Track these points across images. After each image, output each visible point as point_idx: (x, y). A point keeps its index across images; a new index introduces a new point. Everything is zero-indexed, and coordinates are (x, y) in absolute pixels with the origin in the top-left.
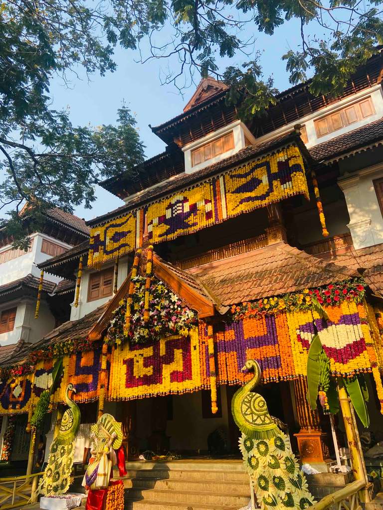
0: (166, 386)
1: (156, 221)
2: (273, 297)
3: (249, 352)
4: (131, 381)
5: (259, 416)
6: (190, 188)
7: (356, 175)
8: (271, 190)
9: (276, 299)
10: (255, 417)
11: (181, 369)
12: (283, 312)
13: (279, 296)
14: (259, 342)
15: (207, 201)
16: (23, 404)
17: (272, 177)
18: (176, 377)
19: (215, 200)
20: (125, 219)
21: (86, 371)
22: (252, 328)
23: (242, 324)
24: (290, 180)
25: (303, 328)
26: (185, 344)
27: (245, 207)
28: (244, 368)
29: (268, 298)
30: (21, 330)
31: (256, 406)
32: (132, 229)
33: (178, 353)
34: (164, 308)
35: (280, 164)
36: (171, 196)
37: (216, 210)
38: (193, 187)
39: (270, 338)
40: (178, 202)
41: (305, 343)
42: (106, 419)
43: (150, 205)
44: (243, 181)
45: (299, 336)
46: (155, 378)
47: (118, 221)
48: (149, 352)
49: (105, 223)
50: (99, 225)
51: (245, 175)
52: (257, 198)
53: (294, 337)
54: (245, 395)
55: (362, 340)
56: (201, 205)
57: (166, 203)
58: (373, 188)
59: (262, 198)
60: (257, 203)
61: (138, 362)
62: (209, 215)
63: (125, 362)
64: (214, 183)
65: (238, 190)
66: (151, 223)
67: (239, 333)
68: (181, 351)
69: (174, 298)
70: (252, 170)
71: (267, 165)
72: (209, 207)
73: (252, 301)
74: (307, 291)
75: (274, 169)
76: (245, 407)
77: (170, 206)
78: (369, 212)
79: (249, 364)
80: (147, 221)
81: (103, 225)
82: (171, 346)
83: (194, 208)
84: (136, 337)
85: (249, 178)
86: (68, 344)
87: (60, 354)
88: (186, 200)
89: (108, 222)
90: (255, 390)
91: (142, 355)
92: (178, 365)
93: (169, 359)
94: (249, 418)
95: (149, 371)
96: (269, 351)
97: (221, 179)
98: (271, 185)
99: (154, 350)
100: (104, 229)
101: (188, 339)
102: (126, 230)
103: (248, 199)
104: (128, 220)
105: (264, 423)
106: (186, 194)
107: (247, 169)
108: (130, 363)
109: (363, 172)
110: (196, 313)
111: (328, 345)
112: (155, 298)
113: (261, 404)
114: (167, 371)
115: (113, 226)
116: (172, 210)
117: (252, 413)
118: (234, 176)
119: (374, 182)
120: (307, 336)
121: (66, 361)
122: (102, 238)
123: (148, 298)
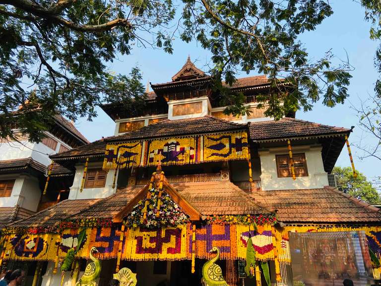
0: (164, 255)
1: (156, 152)
2: (231, 215)
3: (214, 242)
4: (140, 249)
5: (217, 276)
6: (181, 137)
7: (268, 150)
8: (230, 152)
9: (232, 216)
10: (215, 277)
11: (174, 247)
12: (234, 224)
13: (234, 215)
14: (220, 237)
15: (191, 148)
16: (35, 254)
17: (231, 146)
18: (170, 250)
19: (197, 149)
20: (135, 144)
21: (104, 239)
22: (217, 230)
23: (211, 227)
24: (241, 150)
25: (244, 234)
26: (178, 233)
27: (214, 158)
28: (211, 251)
29: (228, 215)
30: (18, 197)
32: (139, 152)
33: (173, 238)
34: (169, 210)
35: (237, 139)
36: (168, 139)
37: (197, 155)
38: (184, 137)
39: (226, 236)
40: (173, 143)
41: (244, 242)
42: (126, 271)
43: (153, 140)
44: (214, 143)
45: (241, 238)
46: (158, 250)
47: (129, 145)
48: (154, 234)
49: (119, 143)
50: (114, 144)
51: (217, 140)
52: (222, 155)
53: (239, 238)
54: (210, 265)
55: (272, 244)
56: (187, 149)
57: (166, 142)
58: (275, 160)
59: (225, 156)
60: (221, 158)
61: (145, 239)
62: (191, 157)
63: (136, 238)
64: (197, 139)
65: (211, 147)
66: (153, 152)
67: (209, 231)
68: (175, 236)
69: (176, 206)
70: (221, 138)
71: (230, 137)
72: (193, 152)
73: (219, 215)
74: (249, 216)
75: (233, 141)
76: (210, 271)
77: (167, 145)
78: (271, 173)
79: (215, 249)
80: (151, 150)
81: (117, 144)
82: (168, 233)
83: (183, 151)
84: (148, 224)
85: (218, 142)
86: (92, 221)
87: (86, 226)
88: (178, 144)
89: (121, 143)
90: (218, 262)
91: (149, 235)
92: (172, 244)
93: (167, 240)
94: (212, 277)
95: (153, 245)
96: (225, 243)
97: (202, 138)
98: (230, 150)
99: (157, 234)
100: (117, 147)
101: (180, 231)
102: (134, 152)
103: (217, 155)
104: (136, 146)
105: (219, 280)
106: (179, 140)
107: (218, 137)
108: (140, 240)
110: (188, 217)
111: (256, 245)
112: (164, 204)
113: (219, 271)
114: (165, 247)
115: (124, 147)
116: (168, 148)
117: (214, 275)
118: (210, 138)
119: (276, 156)
120: (246, 238)
121: (89, 232)
122: (115, 153)
123: (160, 203)
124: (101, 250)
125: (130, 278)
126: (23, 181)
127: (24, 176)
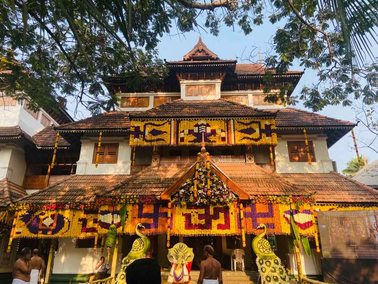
0: (214, 231)
1: (186, 131)
2: (274, 195)
3: (260, 220)
4: (189, 226)
5: (266, 250)
6: (211, 119)
8: (261, 137)
9: (276, 197)
10: (264, 250)
11: (223, 223)
12: (277, 203)
13: (277, 196)
14: (264, 215)
15: (222, 131)
16: (55, 232)
17: (261, 131)
18: (220, 227)
19: (227, 131)
20: (162, 123)
21: (148, 216)
22: (261, 208)
23: (255, 206)
24: (271, 136)
25: (286, 212)
26: (226, 210)
27: (245, 142)
28: (259, 227)
29: (272, 195)
30: (7, 170)
31: (265, 245)
32: (168, 131)
33: (222, 215)
34: (219, 190)
35: (266, 125)
36: (198, 120)
37: (228, 138)
38: (214, 119)
39: (270, 214)
40: (203, 125)
41: (287, 219)
42: (182, 246)
43: (182, 120)
44: (245, 127)
45: (284, 216)
46: (208, 226)
47: (156, 123)
48: (202, 211)
49: (145, 120)
50: (139, 120)
51: (247, 124)
52: (252, 139)
53: (282, 216)
54: (259, 239)
55: (311, 221)
56: (218, 132)
57: (195, 123)
58: (287, 145)
59: (256, 140)
60: (253, 142)
61: (194, 216)
62: (223, 139)
63: (183, 215)
64: (227, 122)
65: (242, 131)
66: (183, 131)
67: (254, 210)
68: (223, 214)
69: (225, 186)
70: (251, 123)
71: (259, 123)
72: (223, 135)
73: (263, 195)
74: (291, 196)
75: (263, 127)
76: (259, 245)
77: (197, 125)
78: (284, 157)
79: (262, 225)
80: (181, 129)
81: (143, 121)
82: (217, 211)
83: (213, 132)
84: (198, 203)
85: (249, 127)
86: (134, 198)
87: (126, 203)
88: (208, 125)
89: (147, 120)
90: (265, 237)
91: (197, 213)
92: (221, 221)
93: (216, 217)
94: (261, 250)
95: (203, 222)
96: (269, 220)
97: (232, 121)
98: (261, 135)
99: (205, 211)
100: (143, 124)
101: (227, 208)
102: (163, 130)
103: (248, 138)
104: (163, 124)
105: (269, 253)
106: (209, 122)
107: (248, 121)
108: (188, 217)
109: (283, 136)
110: (236, 196)
111: (298, 221)
112: (213, 183)
113: (267, 244)
114: (215, 223)
115: (151, 124)
116: (199, 129)
117: (263, 248)
118: (240, 122)
119: (288, 142)
120: (288, 216)
121: (129, 208)
122: (142, 130)
123: (209, 183)
124: (148, 226)
125: (187, 252)
126: (11, 151)
127: (12, 147)
